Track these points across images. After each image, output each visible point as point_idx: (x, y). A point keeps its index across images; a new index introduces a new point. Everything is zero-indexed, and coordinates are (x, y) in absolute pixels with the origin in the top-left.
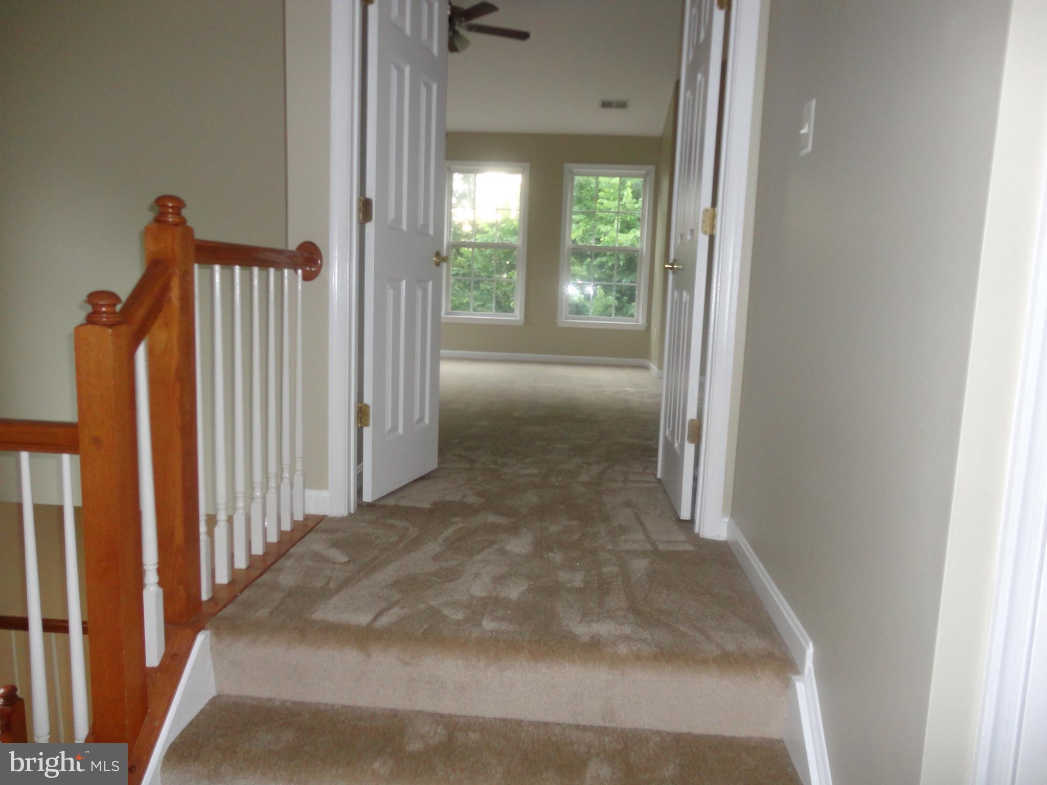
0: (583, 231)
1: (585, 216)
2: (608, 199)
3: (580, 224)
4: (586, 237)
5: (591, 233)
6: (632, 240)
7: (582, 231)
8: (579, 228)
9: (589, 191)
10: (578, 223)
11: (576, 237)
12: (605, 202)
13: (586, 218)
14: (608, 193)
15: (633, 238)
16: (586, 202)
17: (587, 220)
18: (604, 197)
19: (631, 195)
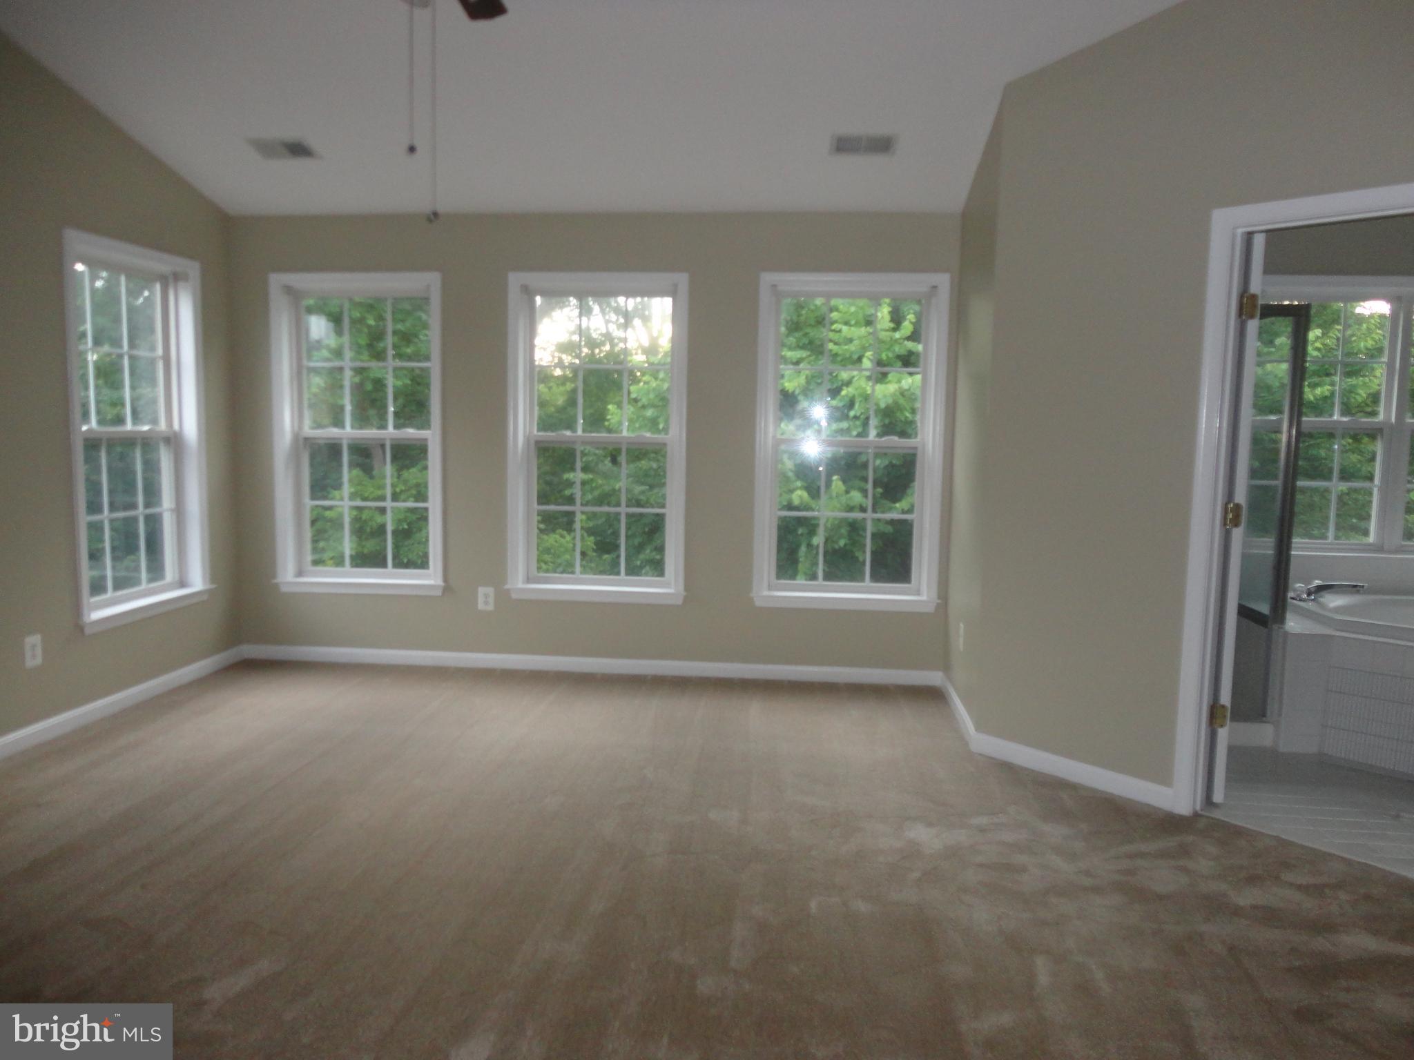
0: (807, 377)
1: (809, 353)
2: (846, 323)
3: (801, 365)
4: (811, 387)
5: (819, 381)
6: (893, 395)
7: (804, 377)
8: (800, 372)
9: (812, 311)
10: (797, 363)
11: (796, 388)
12: (845, 328)
13: (810, 356)
14: (845, 313)
15: (896, 391)
16: (808, 330)
17: (812, 358)
18: (840, 321)
19: (888, 318)
